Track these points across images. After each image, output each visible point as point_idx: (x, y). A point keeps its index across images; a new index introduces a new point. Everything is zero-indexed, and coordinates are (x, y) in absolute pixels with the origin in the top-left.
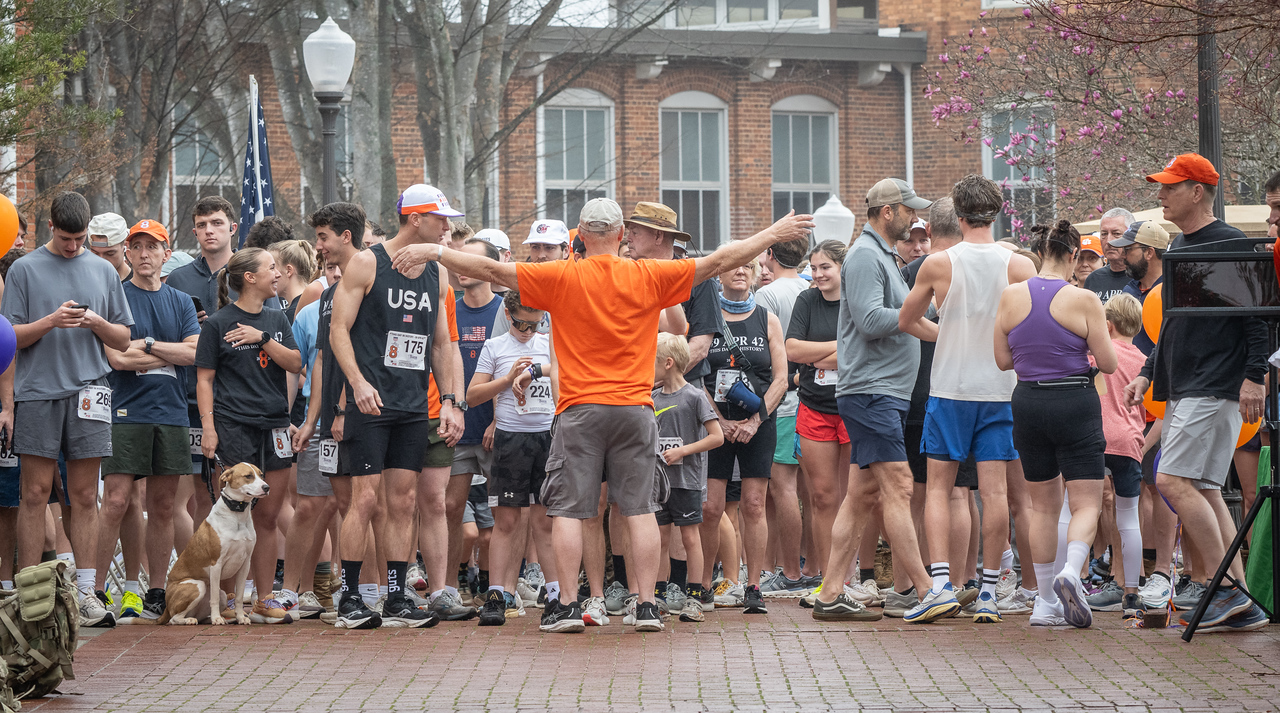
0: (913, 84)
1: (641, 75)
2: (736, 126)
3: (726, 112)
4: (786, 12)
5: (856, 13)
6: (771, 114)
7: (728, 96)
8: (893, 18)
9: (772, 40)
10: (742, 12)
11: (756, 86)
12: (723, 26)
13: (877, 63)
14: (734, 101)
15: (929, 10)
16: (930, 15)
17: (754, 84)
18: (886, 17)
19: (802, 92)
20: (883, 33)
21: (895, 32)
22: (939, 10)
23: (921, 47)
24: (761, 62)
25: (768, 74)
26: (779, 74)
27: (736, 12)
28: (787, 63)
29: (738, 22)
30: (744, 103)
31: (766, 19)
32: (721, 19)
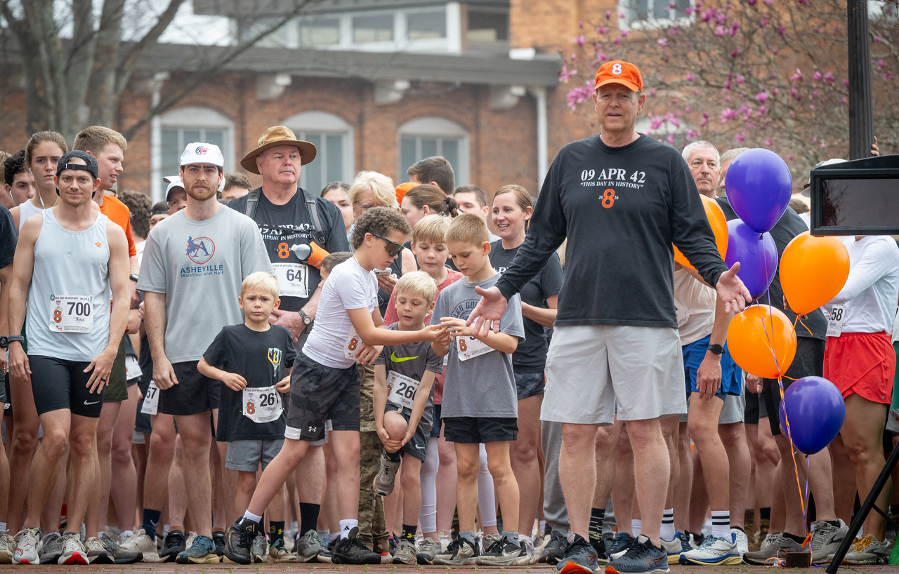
1: (261, 95)
2: (362, 149)
3: (351, 135)
5: (488, 36)
6: (398, 137)
7: (353, 117)
8: (526, 39)
9: (398, 60)
10: (369, 33)
11: (384, 108)
12: (347, 45)
13: (510, 86)
14: (359, 123)
15: (563, 32)
16: (564, 37)
17: (380, 106)
18: (519, 38)
19: (432, 115)
20: (516, 54)
21: (527, 54)
22: (574, 31)
23: (554, 69)
24: (388, 84)
25: (394, 97)
26: (407, 96)
27: (362, 33)
28: (414, 84)
29: (363, 41)
30: (370, 126)
31: (393, 39)
32: (345, 38)
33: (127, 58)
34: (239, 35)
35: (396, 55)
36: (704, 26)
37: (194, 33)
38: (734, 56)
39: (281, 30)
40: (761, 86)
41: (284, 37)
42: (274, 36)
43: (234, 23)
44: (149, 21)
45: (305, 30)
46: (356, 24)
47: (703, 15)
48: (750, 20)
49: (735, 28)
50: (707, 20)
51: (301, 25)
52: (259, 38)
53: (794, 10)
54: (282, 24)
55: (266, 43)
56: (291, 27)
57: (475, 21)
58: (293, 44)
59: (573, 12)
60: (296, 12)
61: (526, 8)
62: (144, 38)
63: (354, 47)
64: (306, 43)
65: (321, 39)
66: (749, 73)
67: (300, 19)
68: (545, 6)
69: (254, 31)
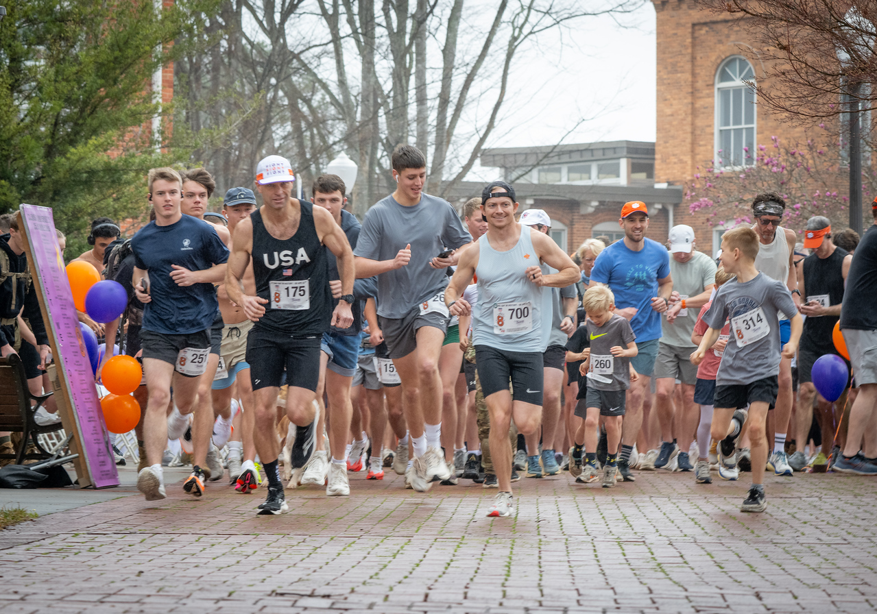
0: (674, 215)
2: (572, 240)
3: (566, 232)
4: (600, 176)
5: (642, 176)
6: (592, 233)
7: (568, 222)
8: (663, 178)
9: (593, 190)
10: (577, 175)
11: (584, 216)
12: (564, 181)
13: (653, 203)
14: (571, 225)
15: (684, 173)
16: (684, 176)
17: (582, 216)
18: (659, 177)
19: (610, 220)
20: (657, 186)
21: (664, 186)
22: (689, 172)
23: (679, 194)
24: (587, 203)
25: (591, 210)
26: (597, 209)
27: (573, 175)
28: (602, 203)
29: (574, 180)
30: (576, 226)
31: (590, 178)
32: (564, 178)
33: (446, 190)
34: (506, 178)
35: (593, 187)
36: (765, 167)
37: (482, 176)
38: (782, 184)
39: (530, 173)
40: (797, 200)
41: (531, 177)
42: (526, 177)
43: (503, 170)
44: (457, 170)
45: (543, 174)
46: (570, 170)
47: (765, 161)
48: (791, 163)
49: (783, 168)
50: (767, 164)
51: (539, 171)
52: (518, 178)
53: (816, 158)
54: (530, 171)
55: (521, 181)
56: (535, 173)
57: (635, 168)
58: (535, 181)
59: (689, 162)
60: (538, 164)
61: (664, 161)
62: (455, 179)
63: (569, 183)
64: (543, 180)
65: (551, 178)
66: (790, 193)
67: (540, 167)
68: (674, 159)
69: (514, 175)
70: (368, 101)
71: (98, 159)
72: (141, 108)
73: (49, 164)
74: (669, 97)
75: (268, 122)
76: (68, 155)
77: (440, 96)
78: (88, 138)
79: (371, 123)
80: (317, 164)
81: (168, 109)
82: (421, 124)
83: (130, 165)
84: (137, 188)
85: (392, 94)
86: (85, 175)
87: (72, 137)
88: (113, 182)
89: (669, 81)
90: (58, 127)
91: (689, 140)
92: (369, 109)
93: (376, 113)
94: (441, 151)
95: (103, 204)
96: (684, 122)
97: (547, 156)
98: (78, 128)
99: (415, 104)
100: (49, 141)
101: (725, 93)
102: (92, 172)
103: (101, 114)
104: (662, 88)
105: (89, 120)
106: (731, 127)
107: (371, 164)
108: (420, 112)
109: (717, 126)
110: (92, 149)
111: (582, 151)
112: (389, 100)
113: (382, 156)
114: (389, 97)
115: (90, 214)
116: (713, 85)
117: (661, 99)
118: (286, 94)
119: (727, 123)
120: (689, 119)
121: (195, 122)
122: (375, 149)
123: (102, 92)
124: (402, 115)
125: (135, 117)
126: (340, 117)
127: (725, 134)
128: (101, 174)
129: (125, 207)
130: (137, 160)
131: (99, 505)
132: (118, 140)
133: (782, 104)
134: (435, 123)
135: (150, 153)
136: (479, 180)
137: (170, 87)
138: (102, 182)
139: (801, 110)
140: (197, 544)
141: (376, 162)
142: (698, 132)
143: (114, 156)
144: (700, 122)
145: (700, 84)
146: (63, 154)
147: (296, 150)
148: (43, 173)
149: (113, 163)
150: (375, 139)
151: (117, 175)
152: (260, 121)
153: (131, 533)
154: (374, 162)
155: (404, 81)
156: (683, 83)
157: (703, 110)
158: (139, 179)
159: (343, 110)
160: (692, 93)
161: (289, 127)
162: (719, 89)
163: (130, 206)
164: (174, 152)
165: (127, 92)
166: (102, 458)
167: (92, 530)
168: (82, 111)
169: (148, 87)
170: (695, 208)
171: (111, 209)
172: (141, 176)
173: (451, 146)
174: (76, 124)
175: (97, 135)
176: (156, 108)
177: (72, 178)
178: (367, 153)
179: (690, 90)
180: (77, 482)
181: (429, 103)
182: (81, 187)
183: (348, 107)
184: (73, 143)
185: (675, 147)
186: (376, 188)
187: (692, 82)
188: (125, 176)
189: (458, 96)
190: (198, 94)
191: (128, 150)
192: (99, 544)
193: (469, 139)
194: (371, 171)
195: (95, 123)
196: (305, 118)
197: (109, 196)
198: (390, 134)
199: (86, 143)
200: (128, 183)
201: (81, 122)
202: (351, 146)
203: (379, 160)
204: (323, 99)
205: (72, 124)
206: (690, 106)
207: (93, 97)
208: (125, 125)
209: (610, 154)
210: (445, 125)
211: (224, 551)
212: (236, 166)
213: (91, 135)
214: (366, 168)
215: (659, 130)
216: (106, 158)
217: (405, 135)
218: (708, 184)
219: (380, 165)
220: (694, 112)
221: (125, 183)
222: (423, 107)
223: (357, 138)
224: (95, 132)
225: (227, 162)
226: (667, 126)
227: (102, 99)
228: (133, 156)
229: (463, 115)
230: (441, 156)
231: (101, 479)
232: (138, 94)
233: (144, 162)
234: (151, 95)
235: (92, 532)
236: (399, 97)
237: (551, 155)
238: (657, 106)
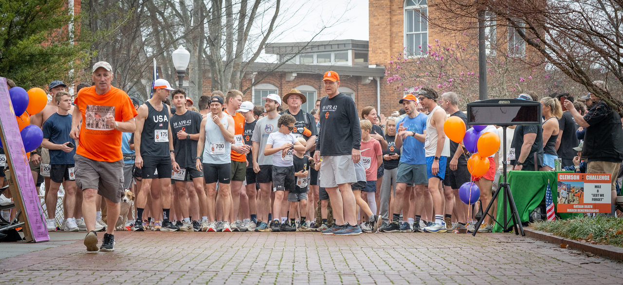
0: (380, 84)
1: (287, 80)
3: (317, 93)
4: (336, 60)
5: (362, 60)
7: (317, 87)
8: (374, 62)
10: (323, 60)
12: (315, 63)
13: (369, 77)
14: (320, 88)
15: (386, 59)
16: (386, 61)
18: (371, 62)
20: (370, 66)
21: (374, 66)
22: (389, 59)
23: (383, 71)
27: (320, 60)
29: (321, 62)
31: (330, 62)
32: (314, 61)
33: (244, 67)
34: (280, 61)
36: (432, 57)
37: (266, 59)
38: (442, 67)
39: (294, 58)
40: (450, 77)
41: (295, 60)
42: (292, 60)
43: (278, 56)
44: (251, 56)
45: (302, 59)
46: (318, 57)
48: (447, 56)
49: (442, 58)
50: (433, 55)
51: (300, 57)
52: (287, 61)
53: (461, 52)
54: (295, 56)
56: (297, 58)
57: (357, 56)
58: (298, 63)
59: (389, 53)
60: (299, 53)
61: (374, 52)
62: (249, 61)
63: (318, 64)
64: (302, 63)
65: (307, 61)
66: (446, 73)
67: (300, 55)
68: (380, 51)
69: (285, 59)
70: (198, 14)
71: (36, 48)
72: (61, 18)
73: (7, 50)
74: (376, 14)
75: (138, 26)
76: (18, 45)
77: (240, 12)
78: (30, 35)
79: (199, 27)
80: (168, 52)
81: (77, 19)
82: (229, 28)
83: (55, 51)
84: (59, 65)
85: (211, 10)
86: (28, 57)
87: (20, 35)
88: (45, 61)
89: (376, 5)
90: (12, 28)
91: (388, 40)
92: (198, 20)
93: (202, 21)
94: (241, 44)
95: (39, 75)
96: (386, 29)
97: (304, 48)
98: (24, 29)
99: (225, 16)
100: (7, 37)
101: (409, 12)
102: (32, 56)
103: (37, 21)
104: (373, 9)
105: (30, 25)
106: (414, 32)
107: (200, 52)
108: (228, 21)
109: (405, 32)
110: (32, 42)
111: (325, 45)
112: (210, 14)
113: (206, 47)
114: (210, 12)
115: (31, 80)
116: (403, 7)
117: (372, 15)
118: (149, 9)
119: (411, 31)
120: (389, 27)
121: (94, 26)
122: (202, 43)
123: (38, 8)
124: (217, 23)
125: (58, 24)
126: (182, 23)
127: (410, 37)
128: (38, 57)
129: (52, 77)
130: (59, 49)
131: (36, 253)
132: (48, 36)
133: (436, 22)
134: (237, 28)
135: (67, 45)
136: (264, 62)
137: (79, 5)
138: (38, 61)
139: (447, 26)
140: (92, 276)
141: (203, 50)
142: (394, 35)
143: (46, 46)
144: (395, 30)
145: (395, 7)
146: (15, 44)
147: (155, 43)
148: (3, 56)
149: (45, 50)
150: (202, 37)
151: (47, 58)
152: (133, 25)
153: (53, 270)
154: (201, 51)
155: (219, 3)
156: (384, 6)
157: (397, 22)
158: (60, 60)
159: (183, 19)
160: (390, 12)
161: (151, 30)
162: (406, 10)
163: (55, 75)
164: (80, 44)
165: (53, 8)
166: (38, 225)
167: (31, 268)
168: (26, 19)
169: (65, 5)
170: (390, 80)
171: (44, 77)
172: (61, 58)
173: (247, 41)
174: (22, 27)
175: (35, 34)
176: (70, 18)
177: (20, 59)
178: (197, 45)
179: (389, 11)
180: (24, 239)
181: (234, 16)
182: (26, 64)
183: (185, 18)
184: (20, 38)
185: (380, 44)
186: (203, 66)
187: (390, 5)
188: (52, 58)
189: (251, 12)
190: (96, 9)
191: (53, 43)
192: (34, 276)
193: (257, 38)
194: (200, 56)
195: (34, 26)
196: (160, 23)
197: (43, 70)
198: (211, 34)
199: (28, 38)
200: (54, 62)
201: (25, 25)
202: (188, 41)
203: (204, 50)
204: (172, 12)
205: (20, 27)
206: (389, 20)
207: (32, 11)
208: (52, 28)
209: (342, 47)
210: (243, 29)
211: (107, 280)
212: (119, 51)
213: (31, 34)
214: (197, 54)
215: (370, 34)
216: (40, 48)
217: (220, 35)
218: (398, 66)
219: (205, 53)
220: (391, 24)
221: (52, 62)
222: (231, 18)
223: (191, 36)
224: (33, 32)
225: (114, 50)
226: (376, 31)
227: (37, 12)
228: (56, 46)
229: (254, 24)
230: (241, 47)
231: (38, 237)
232: (59, 9)
233: (63, 50)
234: (67, 10)
235: (31, 269)
236: (216, 12)
237: (307, 48)
238: (369, 20)
